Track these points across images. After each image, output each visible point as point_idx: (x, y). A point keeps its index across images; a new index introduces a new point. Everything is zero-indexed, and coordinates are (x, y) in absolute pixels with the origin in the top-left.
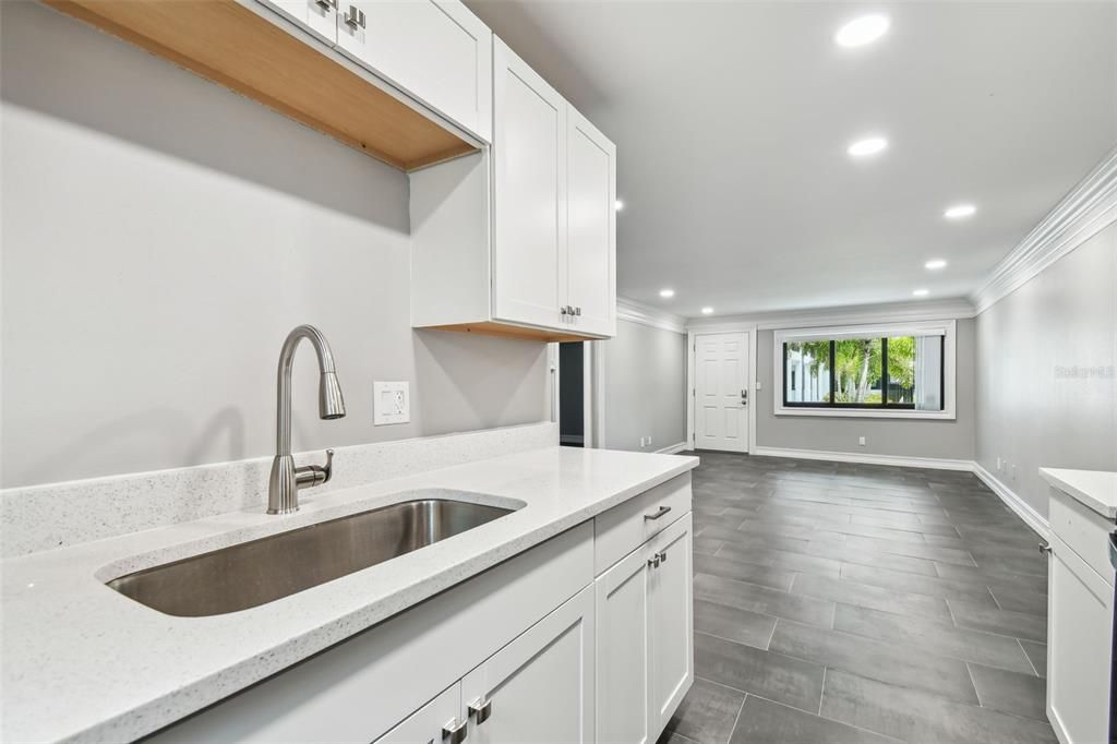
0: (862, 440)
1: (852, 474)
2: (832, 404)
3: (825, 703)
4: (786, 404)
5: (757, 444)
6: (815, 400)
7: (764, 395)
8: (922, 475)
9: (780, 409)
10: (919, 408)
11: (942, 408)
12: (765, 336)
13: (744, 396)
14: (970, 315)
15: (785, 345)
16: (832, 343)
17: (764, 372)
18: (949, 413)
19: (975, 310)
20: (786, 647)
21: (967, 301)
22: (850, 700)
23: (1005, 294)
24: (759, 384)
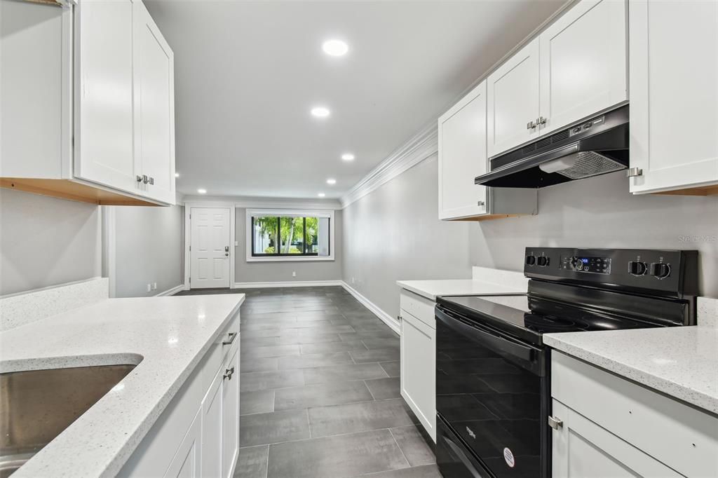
0: (294, 274)
1: (291, 293)
2: (279, 254)
3: (312, 430)
4: (254, 255)
5: (235, 282)
6: (261, 252)
7: (240, 250)
8: (321, 290)
9: (250, 259)
10: (320, 255)
11: (329, 255)
12: (240, 212)
13: (227, 250)
14: (339, 208)
15: (253, 218)
16: (279, 219)
17: (239, 236)
18: (332, 258)
19: (342, 206)
20: (283, 405)
21: (338, 201)
22: (323, 422)
23: (355, 200)
24: (237, 242)
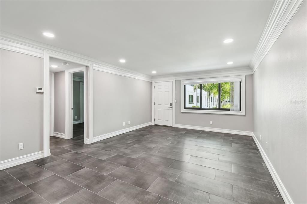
0: (211, 122)
4: (185, 108)
5: (175, 123)
9: (183, 110)
10: (232, 110)
11: (240, 110)
12: (178, 83)
13: (171, 105)
15: (185, 86)
19: (252, 71)
21: (249, 67)
24: (176, 100)
